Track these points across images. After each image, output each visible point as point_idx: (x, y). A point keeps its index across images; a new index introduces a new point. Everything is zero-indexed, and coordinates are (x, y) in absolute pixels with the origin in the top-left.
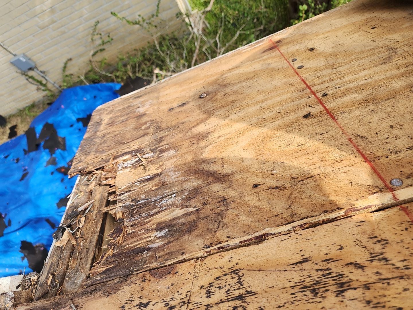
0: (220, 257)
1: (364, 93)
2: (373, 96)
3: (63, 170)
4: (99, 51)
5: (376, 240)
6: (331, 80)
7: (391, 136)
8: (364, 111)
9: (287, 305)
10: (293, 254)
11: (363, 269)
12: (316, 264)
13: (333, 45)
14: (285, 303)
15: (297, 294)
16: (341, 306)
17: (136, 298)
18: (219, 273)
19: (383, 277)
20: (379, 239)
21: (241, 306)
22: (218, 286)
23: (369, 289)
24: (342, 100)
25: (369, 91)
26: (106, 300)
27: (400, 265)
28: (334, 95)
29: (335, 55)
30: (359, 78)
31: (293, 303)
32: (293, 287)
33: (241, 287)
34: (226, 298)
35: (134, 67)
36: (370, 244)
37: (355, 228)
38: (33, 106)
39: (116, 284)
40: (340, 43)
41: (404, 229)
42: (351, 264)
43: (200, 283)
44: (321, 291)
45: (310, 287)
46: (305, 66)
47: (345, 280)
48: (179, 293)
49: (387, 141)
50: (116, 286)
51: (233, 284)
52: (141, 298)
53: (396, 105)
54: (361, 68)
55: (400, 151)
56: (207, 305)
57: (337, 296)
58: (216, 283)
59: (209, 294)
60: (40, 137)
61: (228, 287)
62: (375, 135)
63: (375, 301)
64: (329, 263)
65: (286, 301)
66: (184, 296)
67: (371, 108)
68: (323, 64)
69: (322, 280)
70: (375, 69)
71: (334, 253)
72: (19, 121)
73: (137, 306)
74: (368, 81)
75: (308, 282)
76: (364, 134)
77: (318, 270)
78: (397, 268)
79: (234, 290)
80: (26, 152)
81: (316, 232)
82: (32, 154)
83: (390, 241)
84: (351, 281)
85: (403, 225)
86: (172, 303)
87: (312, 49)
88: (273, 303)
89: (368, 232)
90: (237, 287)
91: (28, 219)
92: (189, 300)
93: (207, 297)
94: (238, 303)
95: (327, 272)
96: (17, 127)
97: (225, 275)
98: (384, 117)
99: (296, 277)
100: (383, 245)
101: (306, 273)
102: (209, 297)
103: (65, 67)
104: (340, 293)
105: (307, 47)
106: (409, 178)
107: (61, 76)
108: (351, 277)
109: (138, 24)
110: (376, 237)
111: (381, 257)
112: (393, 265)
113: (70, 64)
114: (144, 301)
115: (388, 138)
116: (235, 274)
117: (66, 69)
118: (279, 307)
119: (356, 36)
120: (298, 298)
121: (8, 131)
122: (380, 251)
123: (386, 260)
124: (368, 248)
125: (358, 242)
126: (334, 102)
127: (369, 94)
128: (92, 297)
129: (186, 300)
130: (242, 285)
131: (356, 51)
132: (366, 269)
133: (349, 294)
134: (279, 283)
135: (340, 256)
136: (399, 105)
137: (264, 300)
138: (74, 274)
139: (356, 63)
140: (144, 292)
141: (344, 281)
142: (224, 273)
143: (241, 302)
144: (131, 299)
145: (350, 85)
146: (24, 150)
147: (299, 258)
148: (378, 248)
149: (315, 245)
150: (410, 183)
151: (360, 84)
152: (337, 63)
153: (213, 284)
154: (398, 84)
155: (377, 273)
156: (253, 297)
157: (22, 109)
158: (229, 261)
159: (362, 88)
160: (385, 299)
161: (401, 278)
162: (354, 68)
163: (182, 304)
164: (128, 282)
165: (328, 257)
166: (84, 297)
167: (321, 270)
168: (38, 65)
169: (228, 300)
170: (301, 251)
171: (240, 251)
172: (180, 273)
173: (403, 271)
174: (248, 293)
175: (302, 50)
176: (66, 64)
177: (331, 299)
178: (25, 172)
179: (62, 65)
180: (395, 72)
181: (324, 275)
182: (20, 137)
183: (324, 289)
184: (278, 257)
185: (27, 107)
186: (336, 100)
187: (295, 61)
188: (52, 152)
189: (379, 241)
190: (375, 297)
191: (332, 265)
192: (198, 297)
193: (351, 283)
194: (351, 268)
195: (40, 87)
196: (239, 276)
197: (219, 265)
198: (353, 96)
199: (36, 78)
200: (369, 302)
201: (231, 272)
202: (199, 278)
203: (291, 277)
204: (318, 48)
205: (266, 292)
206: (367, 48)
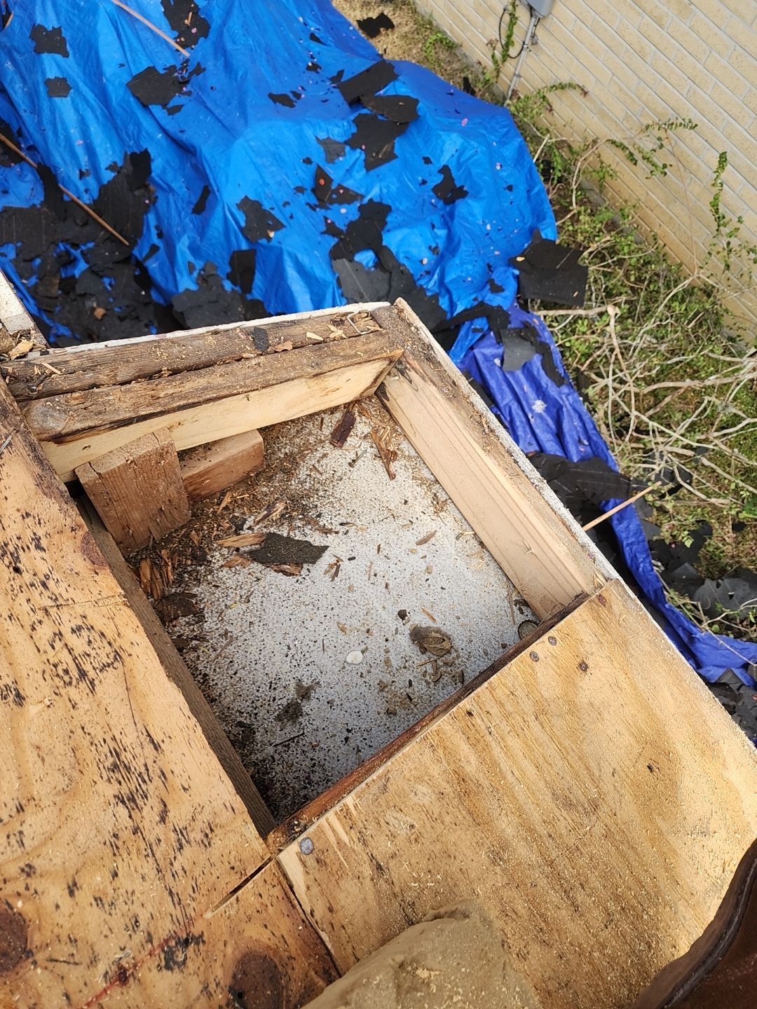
0: (135, 627)
1: (481, 774)
2: (476, 790)
3: (322, 182)
4: (627, 152)
5: (208, 831)
6: (507, 716)
7: (391, 828)
8: (440, 780)
9: (88, 737)
10: (162, 728)
11: (160, 822)
12: (155, 762)
13: (597, 703)
14: (89, 734)
15: (105, 747)
16: (103, 804)
17: (46, 528)
18: (110, 634)
19: (155, 848)
20: (210, 836)
21: (71, 678)
22: (91, 639)
23: (134, 834)
24: (462, 742)
25: (486, 783)
26: (31, 484)
27: (177, 866)
28: (471, 727)
29: (573, 709)
30: (515, 762)
31: (92, 744)
32: (114, 739)
33: (98, 671)
34: (77, 655)
36: (199, 825)
37: (220, 802)
38: (451, 47)
39: (58, 488)
40: (606, 715)
41: (232, 865)
42: (165, 806)
43: (89, 613)
44: (117, 775)
45: (119, 760)
46: (537, 666)
47: (140, 802)
48: (68, 588)
49: (382, 823)
50: (56, 491)
51: (99, 659)
52: (48, 535)
53: (458, 827)
54: (541, 761)
55: (365, 844)
56: (60, 633)
57: (115, 796)
58: (94, 635)
59: (77, 630)
60: (380, 97)
61: (93, 653)
62: (392, 804)
63: (120, 844)
64: (160, 777)
65: (93, 734)
66: (65, 596)
67: (449, 790)
68: (546, 695)
69: (133, 773)
70: (542, 784)
71: (176, 782)
72: (406, 29)
73: (35, 534)
74: (509, 776)
75: (126, 757)
76: (391, 788)
77: (146, 765)
78: (172, 864)
79: (91, 663)
80: (337, 79)
81: (203, 752)
82: (337, 98)
83: (209, 849)
84: (140, 810)
85: (238, 863)
86: (51, 584)
87: (583, 667)
88: (86, 719)
89: (217, 820)
90: (96, 665)
91: (194, 147)
92: (61, 605)
93: (72, 629)
94: (74, 673)
95: (146, 778)
96: (389, 32)
97: (110, 644)
98: (431, 813)
99: (130, 738)
100: (202, 841)
101: (138, 751)
102: (73, 631)
103: (562, 87)
104: (120, 799)
105: (589, 656)
106: (318, 862)
107: (540, 85)
108: (146, 810)
109: (719, 226)
110: (212, 830)
111: (184, 841)
112: (175, 858)
114: (44, 543)
115: (388, 823)
116: (115, 656)
117: (559, 92)
118: (83, 728)
119: (627, 739)
120: (100, 749)
121: (374, 14)
122: (192, 839)
123: (181, 847)
124: (192, 824)
125: (199, 809)
126: (454, 731)
127: (480, 783)
128: (29, 461)
129: (61, 601)
130: (101, 671)
131: (584, 746)
132: (162, 826)
133: (122, 811)
134: (116, 719)
135: (174, 789)
136: (459, 832)
137: (87, 707)
138: (59, 410)
139: (551, 750)
140: (57, 536)
141: (138, 801)
142: (112, 641)
143: (77, 676)
144: (42, 522)
145: (496, 751)
146: (341, 73)
147: (158, 738)
148: (196, 835)
149: (183, 754)
150: (308, 864)
151: (501, 764)
152: (550, 718)
153: (92, 631)
154: (507, 826)
155: (159, 840)
156: (88, 691)
157: (434, 23)
158: (132, 643)
160: (125, 855)
161: (159, 871)
162: (541, 750)
163: (54, 598)
164: (65, 506)
165: (169, 775)
166: (27, 449)
167: (147, 770)
168: (547, 23)
169: (75, 659)
170: (170, 737)
171: (150, 653)
172: (97, 578)
173: (169, 870)
174: (92, 683)
175: (582, 650)
176: (570, 85)
177: (110, 790)
178: (291, 96)
180: (536, 817)
181: (140, 775)
183: (121, 779)
184: (154, 708)
185: (444, 33)
186: (460, 733)
187: (551, 643)
188: (353, 142)
189: (207, 835)
190: (124, 842)
191: (157, 782)
192: (68, 617)
193: (137, 810)
194: (158, 808)
195: (499, 46)
196: (113, 663)
197: (122, 630)
198: (473, 759)
199: (515, 29)
200: (116, 836)
201: (116, 651)
202: (97, 609)
203: (127, 733)
204: (587, 677)
205: (98, 705)
206: (593, 764)
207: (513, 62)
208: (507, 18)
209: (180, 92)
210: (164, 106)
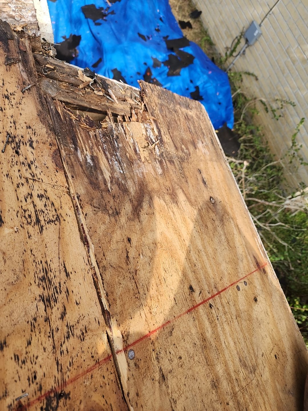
0: (70, 207)
1: (212, 339)
2: (209, 346)
3: (148, 74)
4: (265, 107)
5: (84, 331)
6: (225, 313)
7: (172, 356)
8: (195, 337)
9: (33, 257)
10: (72, 265)
11: (60, 319)
12: (65, 283)
13: (259, 319)
14: (34, 255)
15: (41, 265)
16: (32, 298)
17: (37, 138)
18: (57, 205)
19: (54, 333)
20: (85, 334)
21: (31, 221)
22: (47, 204)
23: (45, 321)
24: (206, 320)
25: (214, 344)
26: (35, 113)
27: (64, 348)
28: (211, 313)
29: (250, 319)
30: (226, 337)
31: (34, 261)
32: (46, 262)
33: (46, 222)
34: (37, 210)
35: (250, 141)
36: (80, 326)
37: (93, 317)
38: (211, 44)
39: (48, 121)
40: (262, 325)
41: (93, 355)
42: (65, 310)
43: (49, 189)
44: (43, 284)
45: (47, 276)
46: (239, 292)
47: (52, 304)
48: (41, 173)
49: (168, 352)
50: (46, 122)
51: (48, 216)
52: (37, 141)
53: (200, 364)
54: (236, 340)
55: (158, 361)
56: (32, 195)
57: (40, 296)
58: (49, 203)
59: (40, 196)
60: (181, 51)
61: (46, 212)
62: (173, 343)
63: (36, 325)
64: (66, 293)
65: (36, 256)
66: (39, 176)
67: (198, 343)
68: (241, 308)
69: (52, 286)
70: (235, 352)
71: (74, 298)
72: (196, 31)
73: (31, 138)
74: (223, 344)
75: (51, 275)
76: (174, 334)
77: (60, 283)
78: (61, 345)
79: (44, 217)
80: (166, 38)
81: (90, 285)
82: (164, 44)
83: (83, 342)
84: (52, 308)
85: (96, 355)
86: (33, 167)
87: (256, 300)
88: (34, 246)
89: (90, 326)
90: (46, 219)
91: (101, 42)
92: (35, 180)
94: (34, 219)
95: (58, 291)
96: (190, 29)
97: (55, 210)
98: (189, 353)
99: (55, 265)
100: (80, 336)
101: (57, 274)
102: (38, 196)
103: (249, 74)
104: (42, 298)
105: (258, 296)
106: (135, 365)
107: (240, 70)
108: (55, 309)
109: (293, 145)
110: (86, 332)
111: (71, 334)
112: (64, 342)
113: (253, 78)
114: (34, 145)
115: (170, 353)
116: (57, 218)
117: (247, 75)
118: (31, 251)
119: (268, 340)
120: (38, 266)
121: (186, 21)
122: (75, 334)
123: (68, 337)
124: (77, 325)
125: (82, 317)
126: (204, 313)
127: (211, 343)
128: (37, 102)
129: (36, 178)
130: (48, 223)
131: (253, 338)
132: (61, 321)
133: (41, 305)
134: (50, 252)
135: (71, 302)
136: (200, 367)
137: (36, 240)
138: (55, 87)
139: (241, 336)
140: (42, 144)
141: (51, 303)
142: (57, 209)
143: (35, 221)
144: (36, 134)
145: (219, 329)
146: (168, 37)
147: (69, 270)
148: (77, 332)
149: (80, 284)
150: (131, 365)
151: (221, 337)
152: (241, 320)
153: (48, 200)
154: (220, 369)
155: (58, 329)
156: (39, 231)
157: (207, 33)
158: (67, 214)
159: (217, 338)
160: (37, 333)
161: (54, 347)
162: (237, 335)
163: (33, 175)
164: (49, 132)
165: (70, 293)
166: (37, 96)
167: (60, 286)
168: (251, 48)
169: (36, 211)
170: (75, 272)
171: (74, 223)
172: (57, 174)
173: (59, 349)
174: (42, 227)
175: (256, 292)
176: (253, 75)
177: (38, 291)
178: (146, 37)
179: (251, 71)
180: (231, 368)
181: (56, 287)
182: (181, 32)
183: (45, 286)
184: (70, 253)
185: (210, 38)
186: (206, 315)
187: (245, 284)
188: (166, 63)
189: (83, 334)
190: (39, 325)
191: (64, 294)
192: (38, 188)
193: (50, 308)
194: (61, 310)
195: (230, 50)
196: (55, 221)
197: (63, 205)
198: (210, 330)
199: (238, 46)
200: (35, 319)
201: (58, 215)
202: (53, 189)
203: (54, 262)
204: (256, 305)
205: (42, 241)
206: (255, 348)
207: (233, 58)
208: (236, 41)
209: (102, 18)
210: (94, 21)
